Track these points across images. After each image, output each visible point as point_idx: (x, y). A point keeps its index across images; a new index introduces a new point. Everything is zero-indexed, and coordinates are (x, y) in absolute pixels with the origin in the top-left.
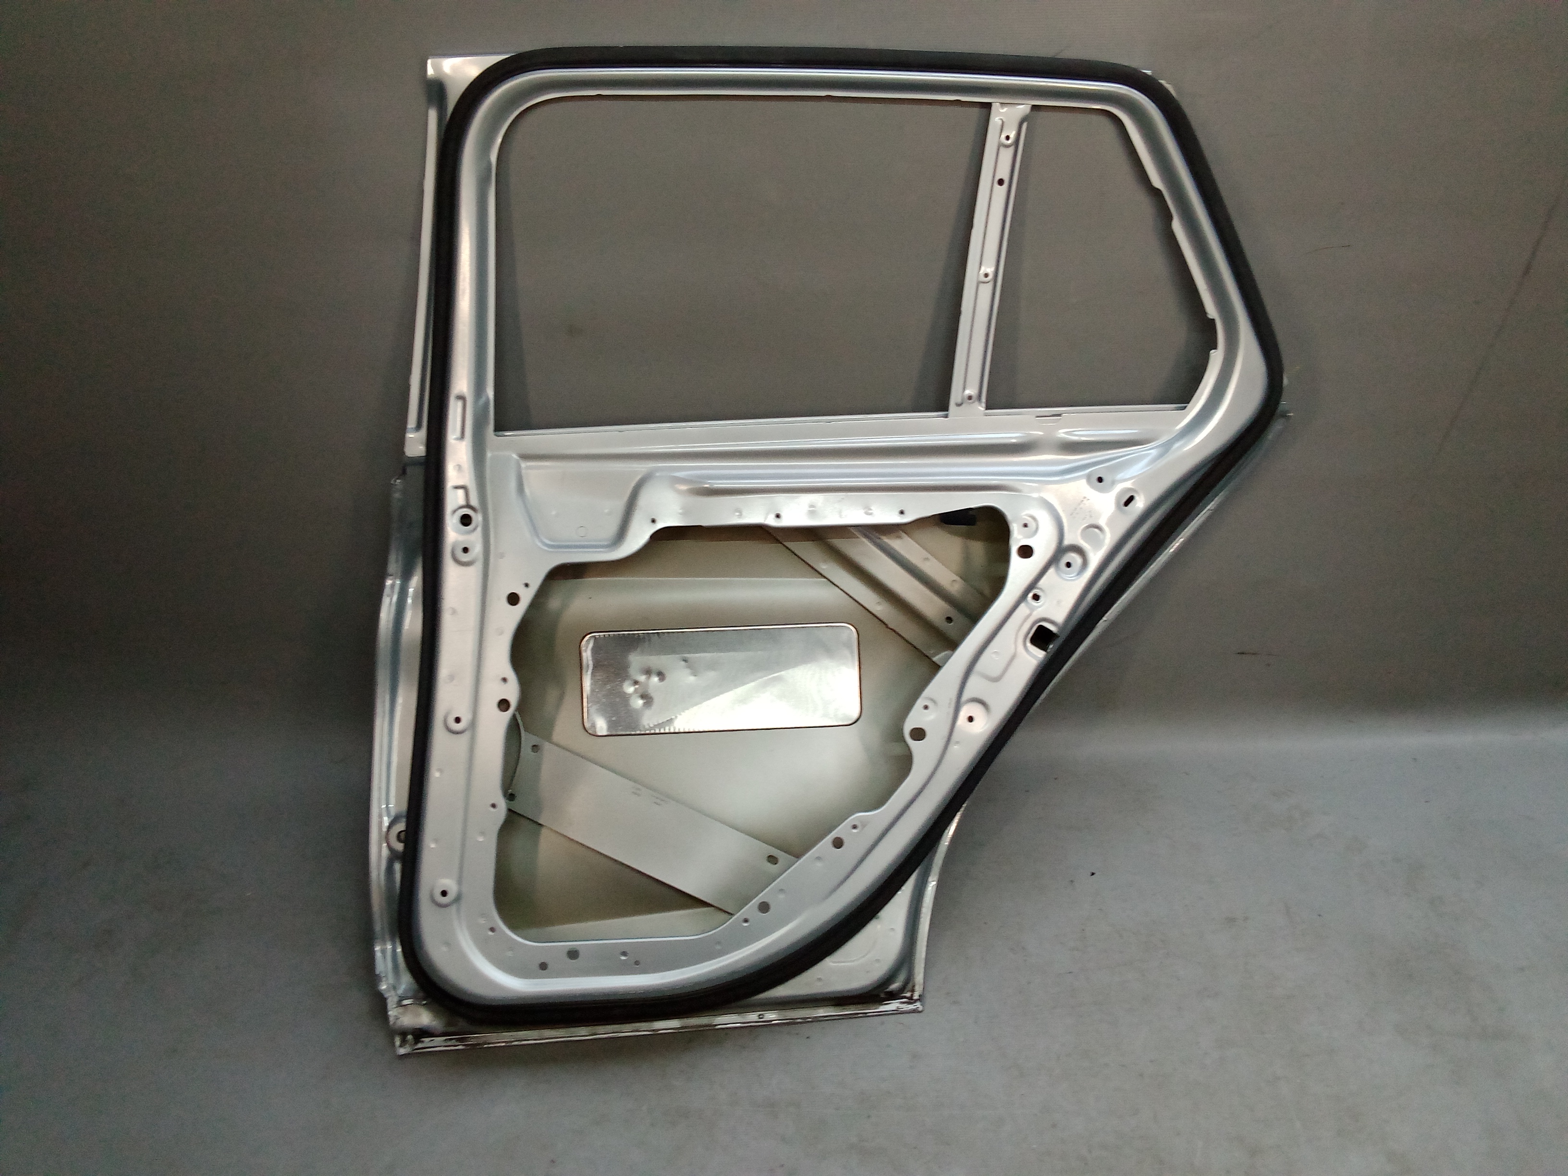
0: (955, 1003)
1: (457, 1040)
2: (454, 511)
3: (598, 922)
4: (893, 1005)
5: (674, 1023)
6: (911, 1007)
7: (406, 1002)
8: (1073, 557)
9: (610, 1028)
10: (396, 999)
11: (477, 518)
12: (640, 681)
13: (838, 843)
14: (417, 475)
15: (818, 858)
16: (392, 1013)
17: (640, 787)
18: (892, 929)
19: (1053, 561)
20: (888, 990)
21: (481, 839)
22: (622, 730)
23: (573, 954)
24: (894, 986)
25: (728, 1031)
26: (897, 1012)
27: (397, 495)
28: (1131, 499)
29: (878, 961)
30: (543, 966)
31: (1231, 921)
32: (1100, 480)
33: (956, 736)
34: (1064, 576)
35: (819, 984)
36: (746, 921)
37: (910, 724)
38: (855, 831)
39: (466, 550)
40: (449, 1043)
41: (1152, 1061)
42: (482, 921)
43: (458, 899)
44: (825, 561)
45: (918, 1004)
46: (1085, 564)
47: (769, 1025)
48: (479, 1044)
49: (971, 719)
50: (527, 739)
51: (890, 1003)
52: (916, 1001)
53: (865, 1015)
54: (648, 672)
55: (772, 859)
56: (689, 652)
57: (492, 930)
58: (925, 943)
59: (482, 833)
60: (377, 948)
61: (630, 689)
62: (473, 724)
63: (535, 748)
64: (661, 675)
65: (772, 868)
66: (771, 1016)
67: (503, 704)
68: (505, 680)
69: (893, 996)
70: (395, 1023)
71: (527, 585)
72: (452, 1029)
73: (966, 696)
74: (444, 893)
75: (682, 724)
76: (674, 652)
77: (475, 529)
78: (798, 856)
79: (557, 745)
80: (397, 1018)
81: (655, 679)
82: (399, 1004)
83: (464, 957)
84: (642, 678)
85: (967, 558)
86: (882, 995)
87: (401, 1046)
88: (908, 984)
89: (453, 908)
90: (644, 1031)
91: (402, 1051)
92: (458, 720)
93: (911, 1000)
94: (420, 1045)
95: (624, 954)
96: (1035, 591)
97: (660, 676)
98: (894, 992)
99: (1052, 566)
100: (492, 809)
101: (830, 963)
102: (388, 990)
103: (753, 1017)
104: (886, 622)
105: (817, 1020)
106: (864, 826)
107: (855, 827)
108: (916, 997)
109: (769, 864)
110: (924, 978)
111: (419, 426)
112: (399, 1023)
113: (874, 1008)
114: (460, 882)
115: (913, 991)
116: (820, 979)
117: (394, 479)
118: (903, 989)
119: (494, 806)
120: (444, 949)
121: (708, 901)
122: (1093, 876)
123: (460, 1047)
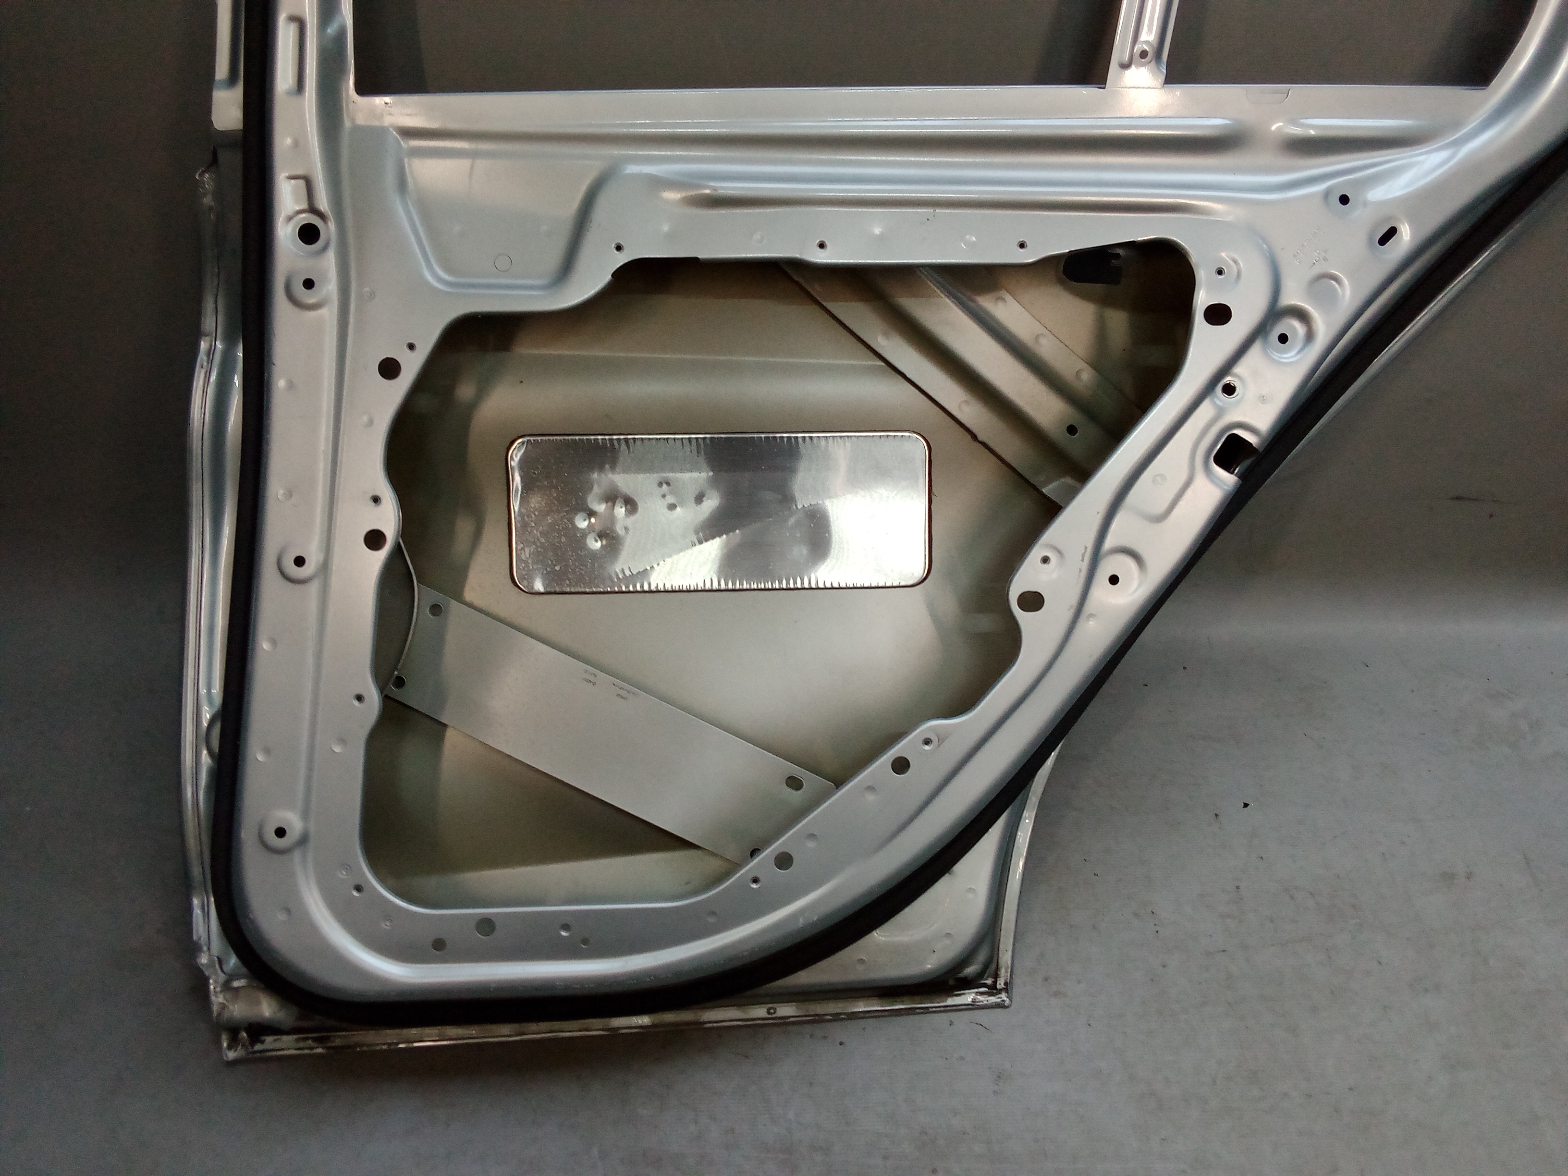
0: (1056, 994)
1: (315, 1040)
2: (290, 219)
3: (529, 869)
4: (968, 997)
5: (644, 1020)
6: (993, 999)
7: (236, 984)
8: (1294, 328)
9: (544, 1026)
10: (222, 977)
11: (329, 230)
12: (598, 511)
13: (901, 766)
14: (232, 160)
15: (870, 788)
16: (218, 999)
17: (597, 672)
18: (971, 890)
19: (1259, 332)
20: (961, 975)
21: (337, 749)
22: (569, 586)
23: (486, 925)
24: (970, 970)
25: (722, 1032)
26: (973, 1007)
27: (208, 201)
28: (1392, 232)
29: (948, 935)
30: (439, 945)
31: (1448, 877)
32: (1344, 200)
33: (1091, 605)
34: (1276, 356)
35: (860, 968)
36: (755, 880)
37: (1017, 587)
38: (927, 748)
39: (309, 284)
40: (302, 1045)
41: (1351, 1089)
42: (342, 875)
43: (303, 840)
44: (886, 334)
45: (1004, 996)
46: (1310, 336)
47: (784, 1022)
48: (349, 1047)
49: (1114, 580)
50: (424, 597)
51: (963, 994)
52: (1000, 991)
53: (926, 1011)
54: (612, 497)
55: (794, 783)
56: (672, 470)
57: (358, 889)
58: (1014, 907)
59: (342, 741)
60: (196, 901)
61: (582, 523)
62: (325, 567)
63: (436, 609)
64: (631, 504)
65: (795, 797)
66: (786, 1010)
67: (374, 539)
68: (376, 500)
69: (967, 984)
70: (219, 1014)
71: (411, 347)
72: (305, 1024)
73: (1109, 542)
74: (280, 832)
75: (659, 579)
76: (650, 470)
77: (325, 248)
78: (839, 783)
79: (470, 605)
80: (223, 1007)
81: (620, 511)
82: (226, 986)
83: (313, 929)
84: (601, 508)
85: (1101, 334)
86: (951, 982)
87: (230, 1047)
88: (991, 967)
89: (297, 855)
90: (596, 1030)
91: (231, 1055)
92: (300, 561)
93: (993, 990)
94: (258, 1047)
95: (566, 927)
96: (1227, 379)
97: (629, 507)
98: (969, 979)
99: (1258, 340)
100: (356, 703)
101: (879, 936)
102: (211, 965)
103: (760, 1012)
104: (974, 430)
105: (853, 1016)
106: (941, 741)
107: (927, 742)
108: (1001, 984)
109: (789, 790)
110: (1013, 956)
111: (232, 80)
112: (226, 1015)
113: (938, 1001)
114: (305, 815)
115: (996, 976)
116: (861, 961)
117: (198, 173)
118: (981, 975)
119: (359, 698)
120: (282, 917)
121: (697, 843)
122: (1245, 809)
123: (320, 1050)
